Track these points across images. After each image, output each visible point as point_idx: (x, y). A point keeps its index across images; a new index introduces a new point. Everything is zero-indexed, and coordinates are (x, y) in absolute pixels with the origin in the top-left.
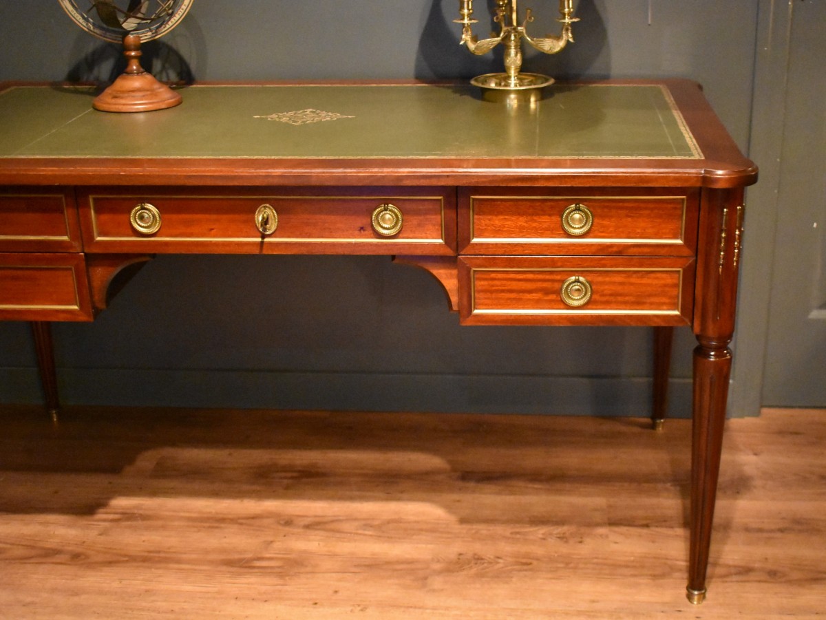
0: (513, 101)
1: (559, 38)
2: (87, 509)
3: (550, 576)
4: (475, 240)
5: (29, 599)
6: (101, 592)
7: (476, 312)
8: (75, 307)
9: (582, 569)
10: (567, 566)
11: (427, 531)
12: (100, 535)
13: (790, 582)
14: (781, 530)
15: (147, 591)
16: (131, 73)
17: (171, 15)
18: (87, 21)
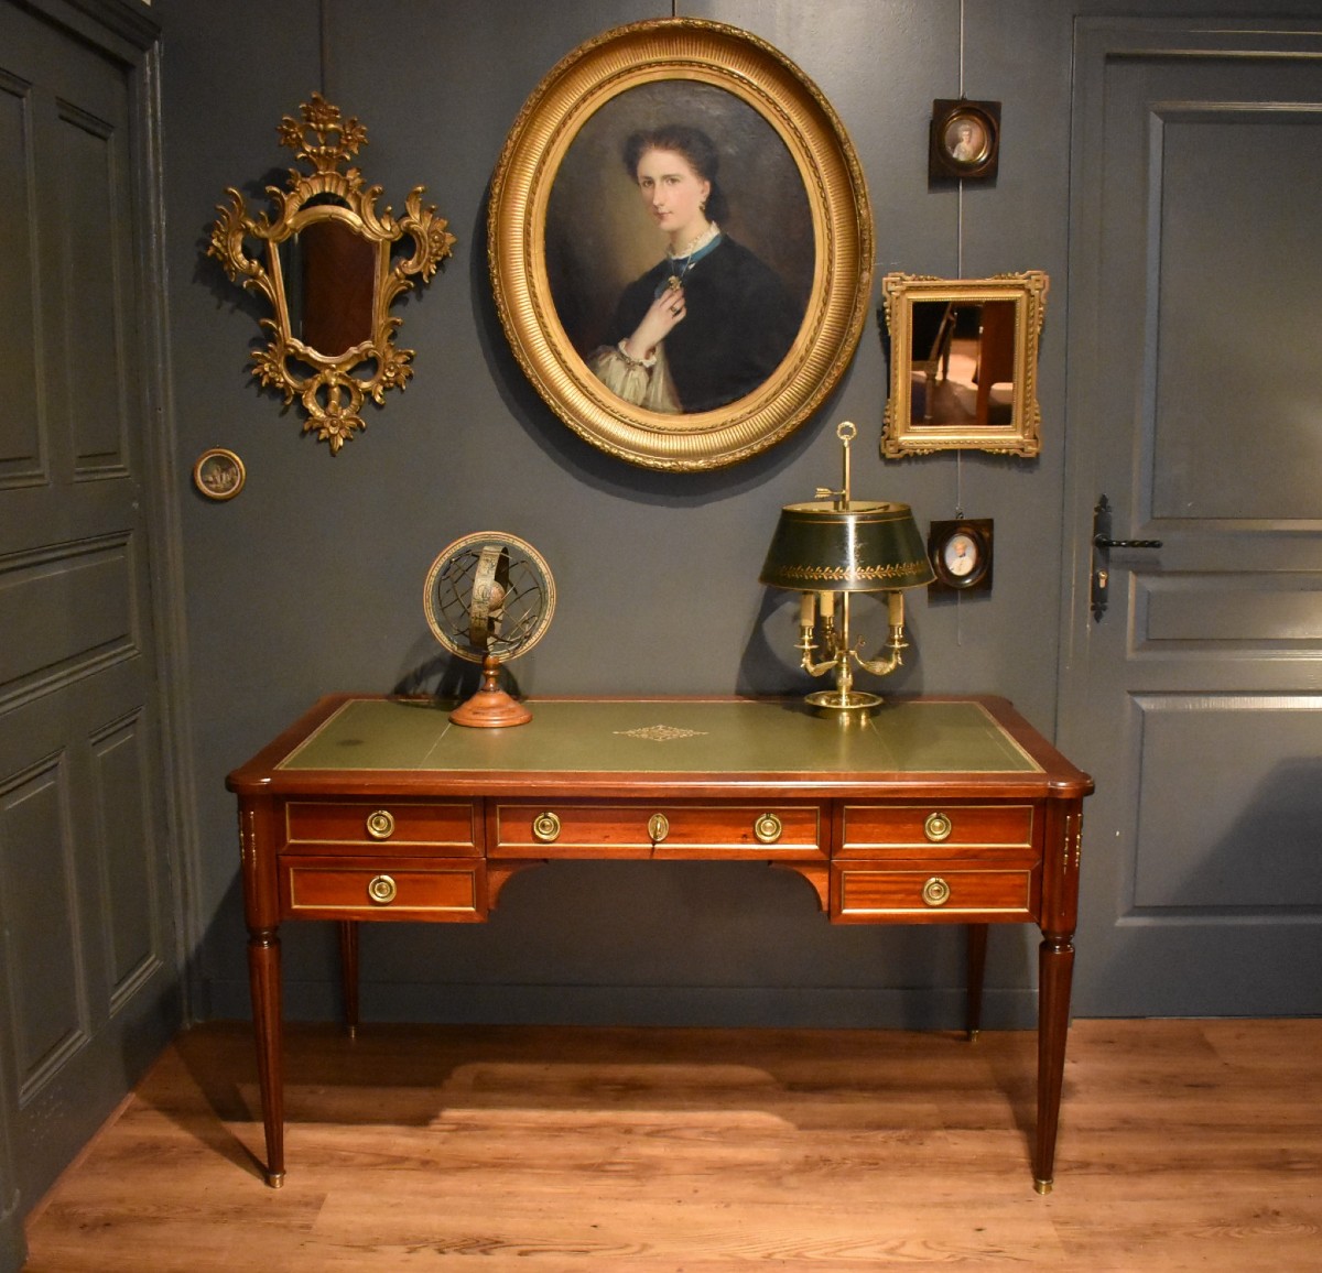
0: (845, 719)
1: (888, 660)
2: (421, 1120)
3: (898, 1174)
4: (846, 846)
5: (394, 1201)
6: (464, 1195)
7: (845, 911)
8: (472, 909)
9: (928, 1166)
10: (914, 1164)
11: (767, 1136)
12: (443, 1143)
13: (1129, 1173)
14: (1112, 1129)
15: (509, 1193)
16: (486, 691)
17: (528, 638)
18: (452, 642)
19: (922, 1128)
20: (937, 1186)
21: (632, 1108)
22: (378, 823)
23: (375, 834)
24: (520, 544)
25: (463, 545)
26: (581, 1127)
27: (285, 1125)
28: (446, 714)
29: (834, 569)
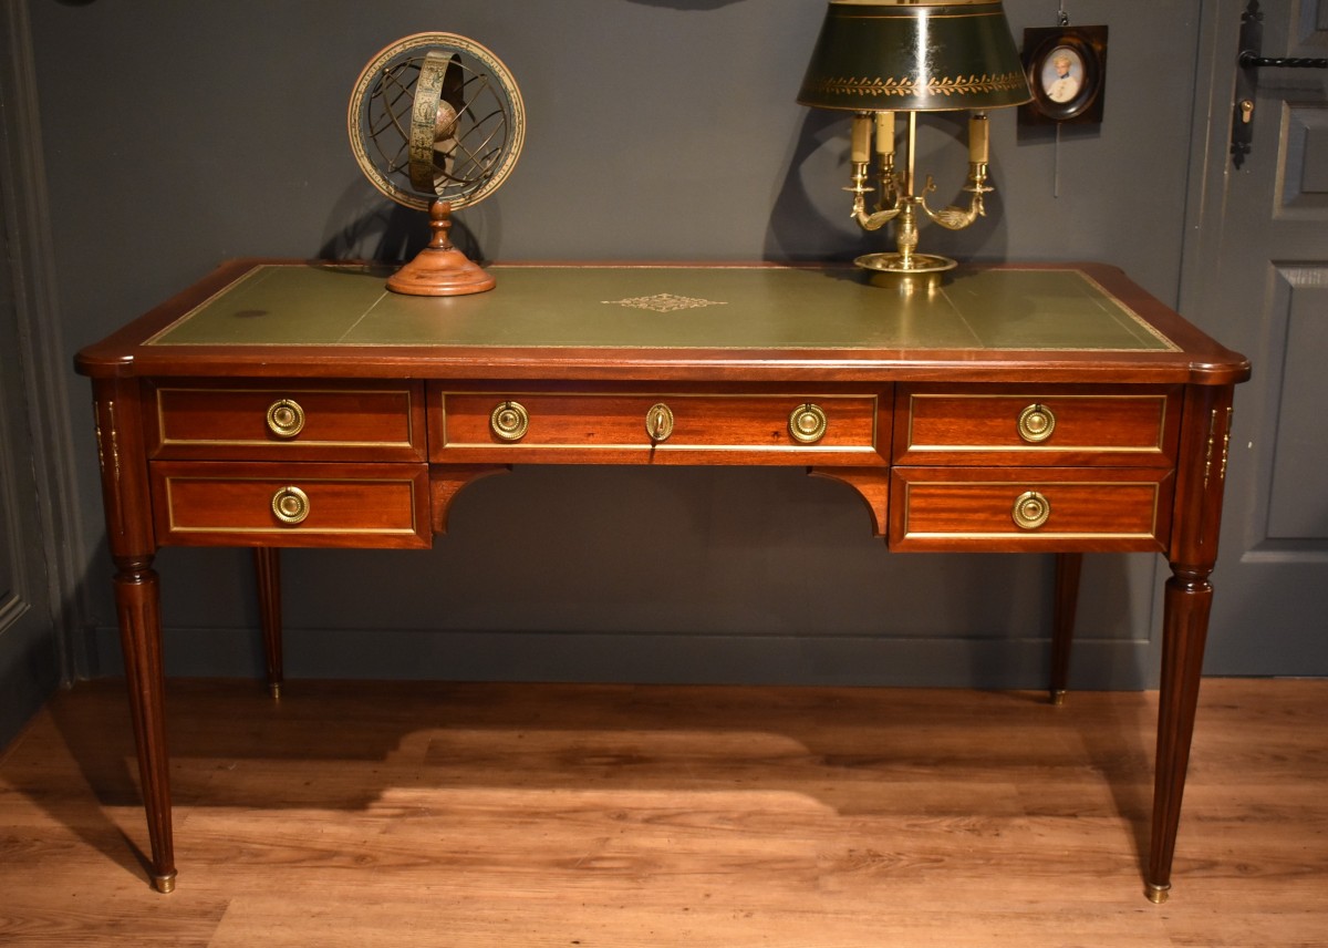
0: (908, 287)
1: (966, 209)
2: (358, 803)
3: (969, 874)
4: (913, 448)
5: (316, 909)
6: (408, 900)
7: (909, 536)
8: (411, 531)
9: (1006, 865)
10: (989, 863)
11: (800, 824)
12: (384, 833)
13: (1267, 877)
14: (1242, 819)
15: (466, 898)
16: (436, 248)
17: (489, 178)
18: (387, 182)
19: (996, 814)
20: (1020, 890)
21: (626, 786)
22: (282, 417)
23: (278, 430)
24: (477, 50)
25: (399, 49)
26: (560, 812)
27: (176, 812)
28: (382, 281)
29: (898, 81)
